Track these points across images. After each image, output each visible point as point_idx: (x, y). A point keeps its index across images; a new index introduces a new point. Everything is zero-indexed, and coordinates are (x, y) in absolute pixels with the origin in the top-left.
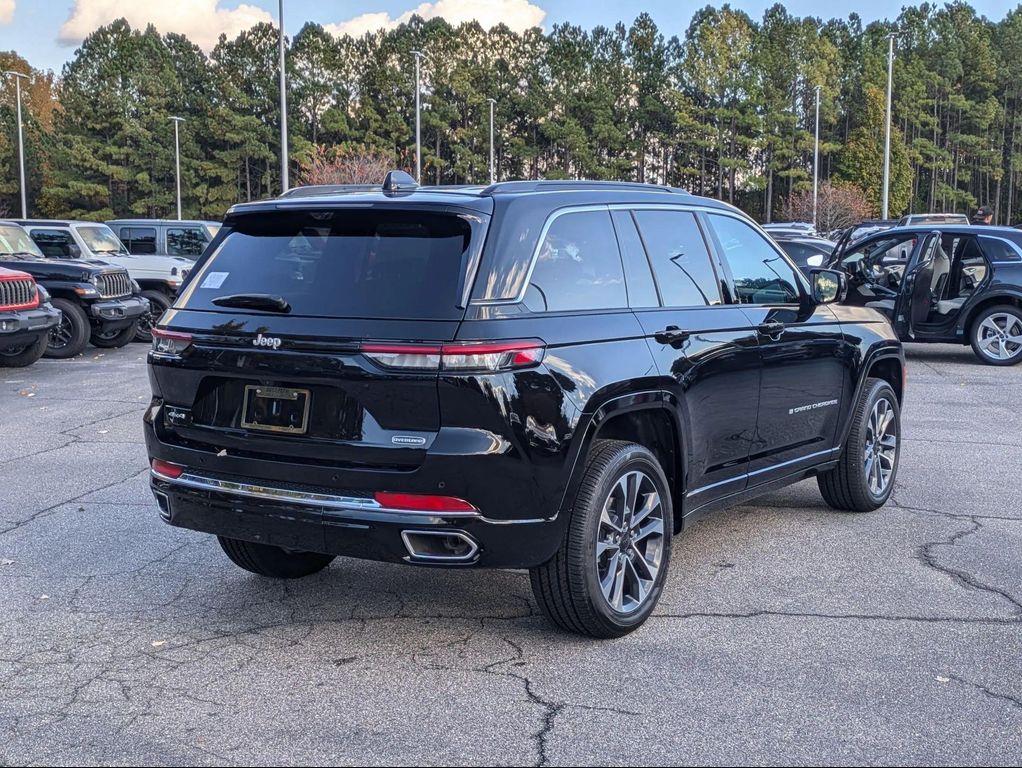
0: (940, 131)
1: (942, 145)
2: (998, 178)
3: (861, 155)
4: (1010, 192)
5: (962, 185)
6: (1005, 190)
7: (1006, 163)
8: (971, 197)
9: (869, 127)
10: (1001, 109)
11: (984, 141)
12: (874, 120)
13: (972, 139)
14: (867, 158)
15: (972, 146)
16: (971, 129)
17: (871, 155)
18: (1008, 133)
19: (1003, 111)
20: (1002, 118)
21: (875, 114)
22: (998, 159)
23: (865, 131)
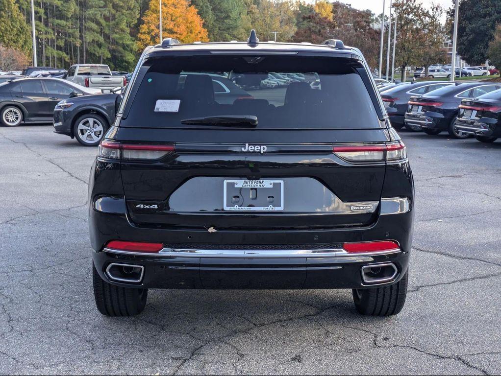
0: (45, 17)
1: (46, 25)
2: (78, 45)
3: (3, 28)
4: (84, 53)
5: (59, 48)
6: (81, 51)
7: (81, 37)
8: (65, 55)
9: (5, 12)
10: (76, 7)
11: (69, 24)
12: (9, 8)
13: (63, 22)
14: (6, 30)
15: (63, 26)
16: (62, 17)
17: (9, 29)
18: (81, 20)
19: (78, 8)
20: (78, 12)
21: (8, 5)
22: (78, 34)
23: (4, 14)
